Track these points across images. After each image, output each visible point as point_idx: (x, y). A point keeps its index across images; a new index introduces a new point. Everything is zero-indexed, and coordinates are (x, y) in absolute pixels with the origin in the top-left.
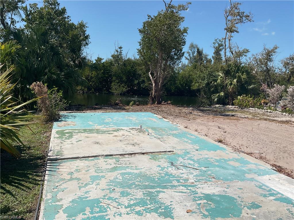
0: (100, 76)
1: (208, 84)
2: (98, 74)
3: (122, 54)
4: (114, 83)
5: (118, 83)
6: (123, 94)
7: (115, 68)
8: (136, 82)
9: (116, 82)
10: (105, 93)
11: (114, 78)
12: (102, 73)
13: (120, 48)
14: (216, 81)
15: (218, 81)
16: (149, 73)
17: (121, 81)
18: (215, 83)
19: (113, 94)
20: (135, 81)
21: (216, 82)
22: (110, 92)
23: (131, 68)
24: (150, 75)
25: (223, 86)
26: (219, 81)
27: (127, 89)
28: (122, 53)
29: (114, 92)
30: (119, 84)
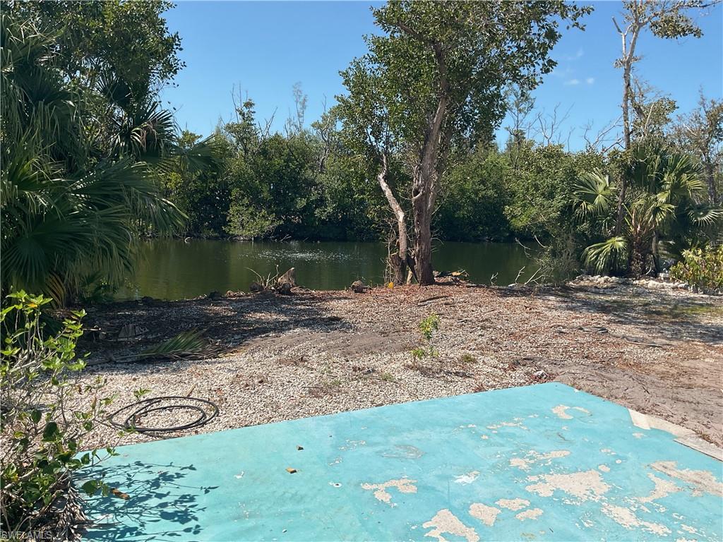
0: (192, 186)
1: (567, 210)
2: (186, 183)
3: (252, 122)
4: (235, 208)
5: (248, 206)
6: (263, 240)
7: (237, 164)
8: (301, 203)
9: (243, 205)
10: (209, 238)
11: (235, 192)
12: (200, 178)
13: (249, 105)
14: (590, 198)
15: (596, 201)
16: (381, 176)
17: (257, 202)
18: (590, 207)
19: (233, 239)
20: (298, 200)
21: (592, 202)
22: (224, 235)
23: (285, 162)
24: (384, 185)
25: (615, 216)
26: (599, 199)
27: (276, 224)
28: (252, 119)
29: (236, 232)
30: (251, 209)
